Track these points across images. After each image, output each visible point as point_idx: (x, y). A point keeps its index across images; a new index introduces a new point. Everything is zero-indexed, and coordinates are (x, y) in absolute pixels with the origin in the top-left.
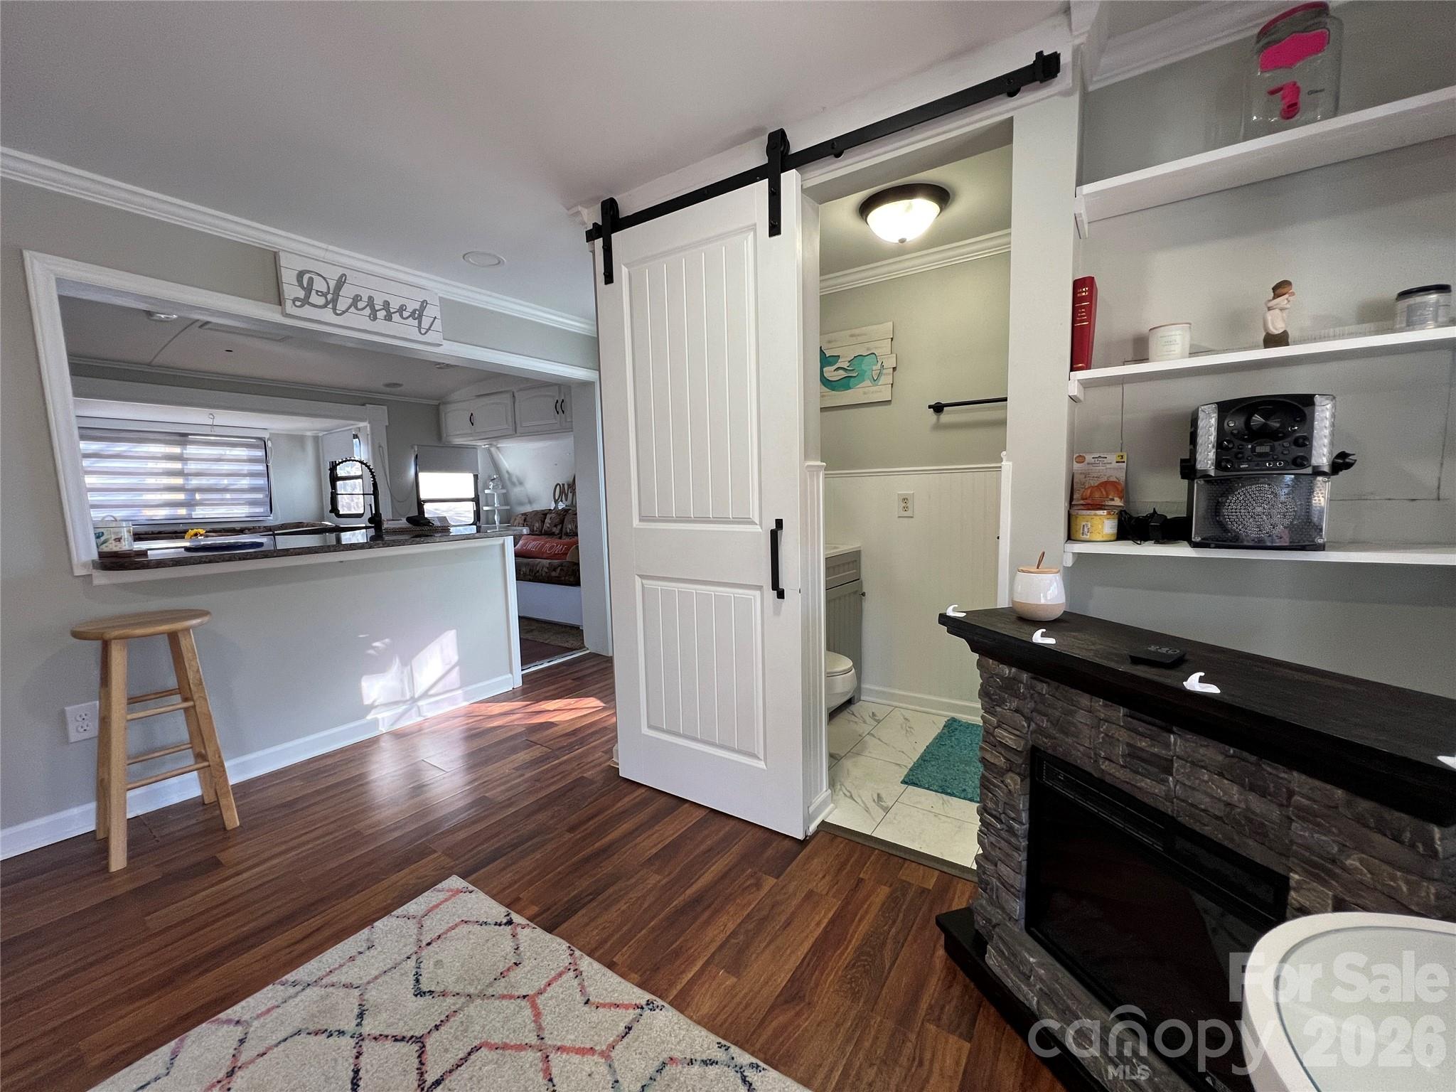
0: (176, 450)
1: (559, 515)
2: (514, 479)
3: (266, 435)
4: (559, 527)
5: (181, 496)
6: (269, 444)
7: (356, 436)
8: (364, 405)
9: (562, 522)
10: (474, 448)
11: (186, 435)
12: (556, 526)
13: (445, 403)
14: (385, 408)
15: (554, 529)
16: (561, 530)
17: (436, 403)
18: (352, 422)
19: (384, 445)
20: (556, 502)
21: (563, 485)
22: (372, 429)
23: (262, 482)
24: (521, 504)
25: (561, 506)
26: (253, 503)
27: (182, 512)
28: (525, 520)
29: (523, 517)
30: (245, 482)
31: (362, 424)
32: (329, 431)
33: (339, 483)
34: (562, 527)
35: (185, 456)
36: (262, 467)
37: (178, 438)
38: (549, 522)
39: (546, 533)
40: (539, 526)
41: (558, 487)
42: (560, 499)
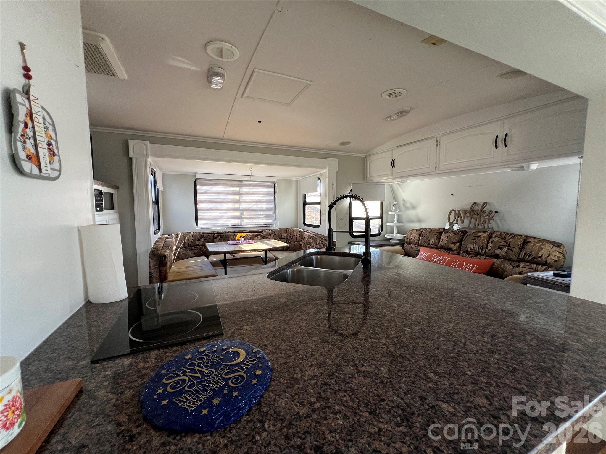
0: (237, 189)
1: (457, 235)
2: (408, 205)
3: (275, 180)
4: (457, 245)
5: (238, 213)
6: (276, 185)
7: (319, 179)
8: (326, 158)
9: (461, 241)
10: (382, 184)
11: (241, 181)
12: (454, 243)
13: (371, 155)
14: (337, 160)
15: (452, 246)
16: (460, 247)
17: (364, 155)
18: (318, 170)
19: (335, 184)
20: (451, 224)
21: (459, 211)
22: (329, 173)
23: (272, 205)
24: (412, 221)
25: (456, 227)
26: (267, 217)
27: (237, 221)
28: (420, 235)
29: (418, 233)
30: (264, 206)
31: (324, 171)
32: (304, 177)
33: (307, 207)
34: (460, 245)
35: (241, 192)
36: (272, 198)
37: (238, 183)
38: (447, 239)
39: (442, 248)
40: (435, 241)
41: (453, 212)
42: (455, 222)
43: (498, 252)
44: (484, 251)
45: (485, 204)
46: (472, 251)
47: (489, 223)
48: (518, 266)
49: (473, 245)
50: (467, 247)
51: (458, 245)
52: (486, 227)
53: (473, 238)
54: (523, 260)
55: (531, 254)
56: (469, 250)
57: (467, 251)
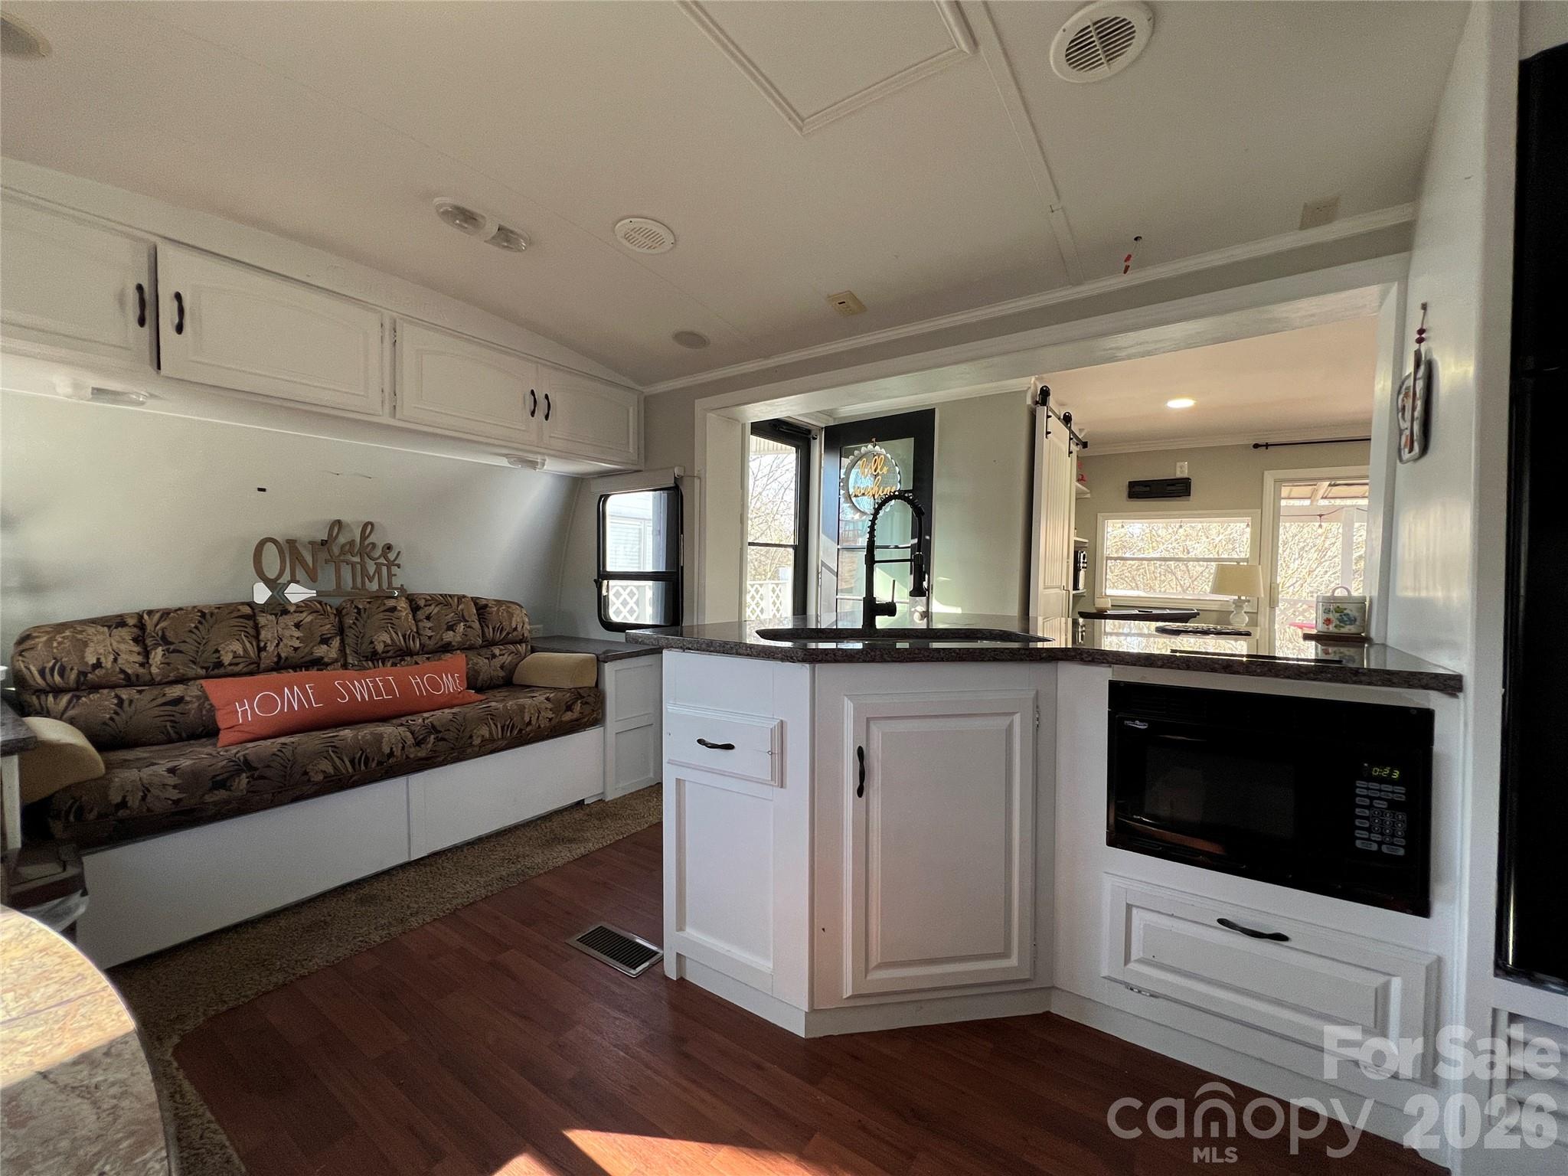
1: (326, 614)
9: (341, 631)
16: (342, 649)
34: (342, 642)
38: (297, 634)
39: (281, 665)
40: (245, 650)
41: (270, 548)
42: (287, 576)
43: (449, 636)
44: (418, 643)
45: (368, 527)
46: (389, 648)
47: (390, 575)
48: (494, 656)
49: (390, 633)
50: (372, 642)
51: (338, 644)
52: (385, 586)
53: (381, 616)
54: (493, 643)
55: (502, 628)
56: (380, 648)
57: (375, 653)
